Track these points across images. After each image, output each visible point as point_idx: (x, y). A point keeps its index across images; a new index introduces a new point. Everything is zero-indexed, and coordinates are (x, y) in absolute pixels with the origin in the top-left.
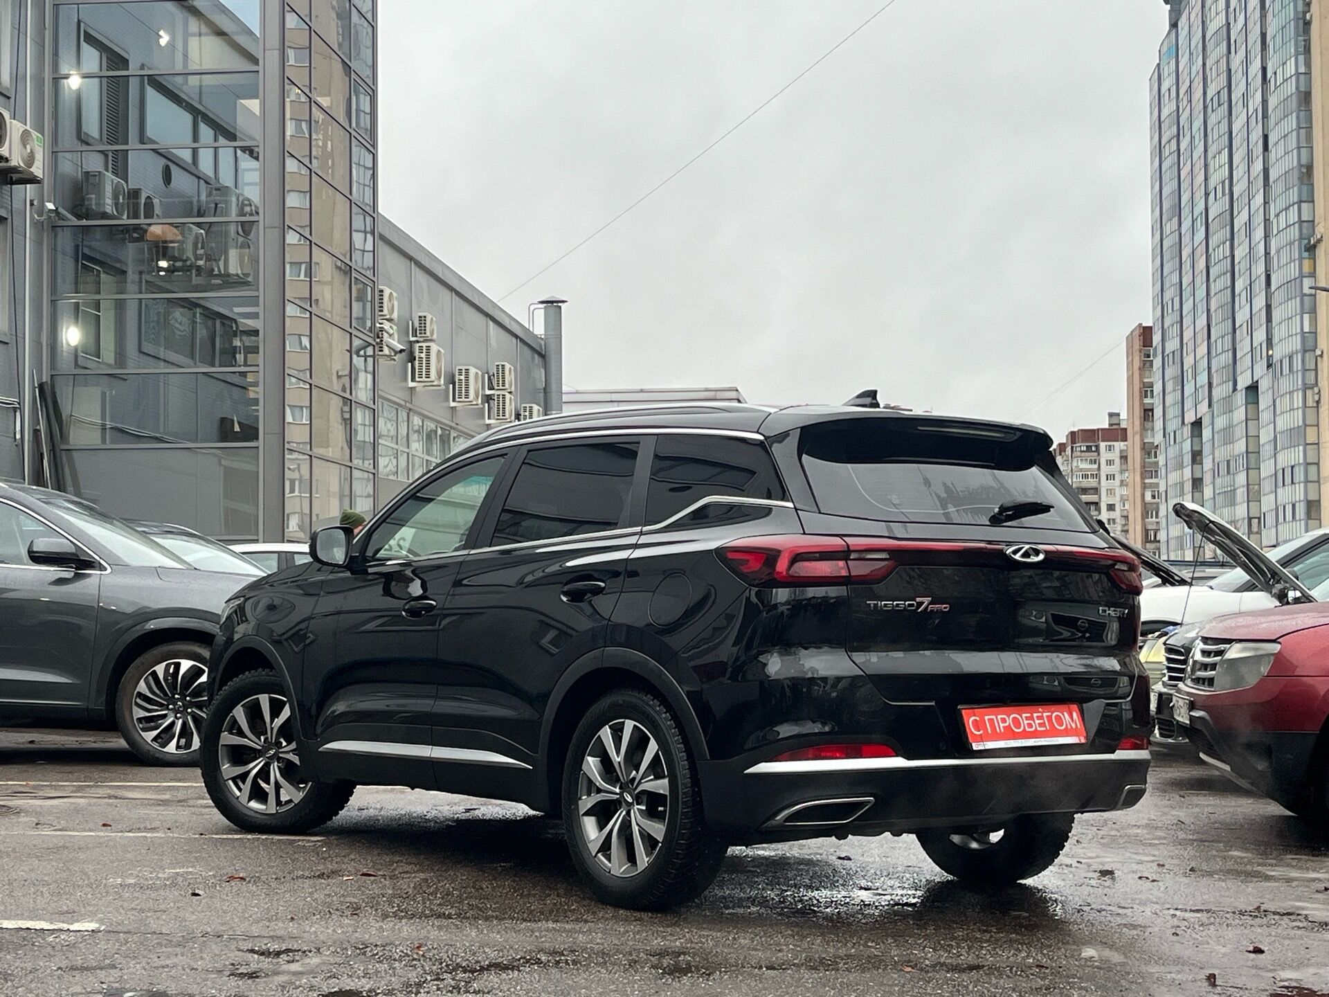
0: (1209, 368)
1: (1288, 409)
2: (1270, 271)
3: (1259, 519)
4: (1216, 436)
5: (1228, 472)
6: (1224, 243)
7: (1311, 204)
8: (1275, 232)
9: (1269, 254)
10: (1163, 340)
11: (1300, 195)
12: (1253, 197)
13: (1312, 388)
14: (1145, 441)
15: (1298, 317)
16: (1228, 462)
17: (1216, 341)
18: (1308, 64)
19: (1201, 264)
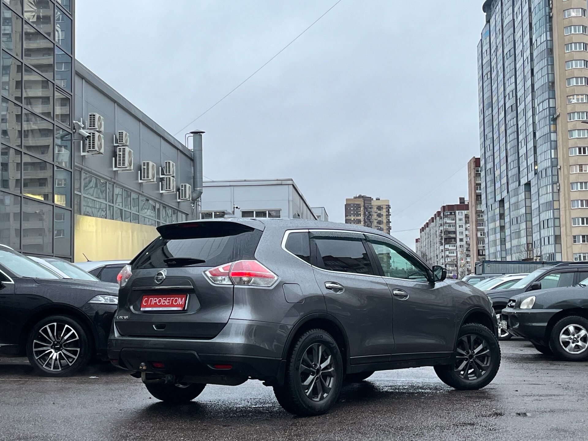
0: (507, 176)
1: (545, 193)
2: (535, 130)
3: (532, 244)
4: (511, 206)
5: (517, 223)
6: (513, 118)
7: (554, 100)
8: (538, 112)
9: (535, 123)
10: (485, 163)
11: (549, 95)
12: (527, 97)
13: (556, 184)
14: (477, 209)
15: (549, 151)
16: (517, 218)
17: (510, 163)
18: (551, 36)
19: (503, 128)
